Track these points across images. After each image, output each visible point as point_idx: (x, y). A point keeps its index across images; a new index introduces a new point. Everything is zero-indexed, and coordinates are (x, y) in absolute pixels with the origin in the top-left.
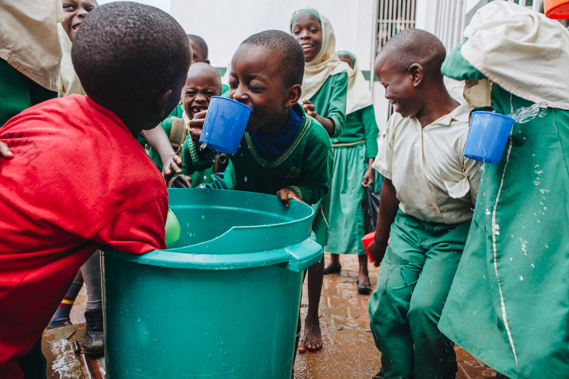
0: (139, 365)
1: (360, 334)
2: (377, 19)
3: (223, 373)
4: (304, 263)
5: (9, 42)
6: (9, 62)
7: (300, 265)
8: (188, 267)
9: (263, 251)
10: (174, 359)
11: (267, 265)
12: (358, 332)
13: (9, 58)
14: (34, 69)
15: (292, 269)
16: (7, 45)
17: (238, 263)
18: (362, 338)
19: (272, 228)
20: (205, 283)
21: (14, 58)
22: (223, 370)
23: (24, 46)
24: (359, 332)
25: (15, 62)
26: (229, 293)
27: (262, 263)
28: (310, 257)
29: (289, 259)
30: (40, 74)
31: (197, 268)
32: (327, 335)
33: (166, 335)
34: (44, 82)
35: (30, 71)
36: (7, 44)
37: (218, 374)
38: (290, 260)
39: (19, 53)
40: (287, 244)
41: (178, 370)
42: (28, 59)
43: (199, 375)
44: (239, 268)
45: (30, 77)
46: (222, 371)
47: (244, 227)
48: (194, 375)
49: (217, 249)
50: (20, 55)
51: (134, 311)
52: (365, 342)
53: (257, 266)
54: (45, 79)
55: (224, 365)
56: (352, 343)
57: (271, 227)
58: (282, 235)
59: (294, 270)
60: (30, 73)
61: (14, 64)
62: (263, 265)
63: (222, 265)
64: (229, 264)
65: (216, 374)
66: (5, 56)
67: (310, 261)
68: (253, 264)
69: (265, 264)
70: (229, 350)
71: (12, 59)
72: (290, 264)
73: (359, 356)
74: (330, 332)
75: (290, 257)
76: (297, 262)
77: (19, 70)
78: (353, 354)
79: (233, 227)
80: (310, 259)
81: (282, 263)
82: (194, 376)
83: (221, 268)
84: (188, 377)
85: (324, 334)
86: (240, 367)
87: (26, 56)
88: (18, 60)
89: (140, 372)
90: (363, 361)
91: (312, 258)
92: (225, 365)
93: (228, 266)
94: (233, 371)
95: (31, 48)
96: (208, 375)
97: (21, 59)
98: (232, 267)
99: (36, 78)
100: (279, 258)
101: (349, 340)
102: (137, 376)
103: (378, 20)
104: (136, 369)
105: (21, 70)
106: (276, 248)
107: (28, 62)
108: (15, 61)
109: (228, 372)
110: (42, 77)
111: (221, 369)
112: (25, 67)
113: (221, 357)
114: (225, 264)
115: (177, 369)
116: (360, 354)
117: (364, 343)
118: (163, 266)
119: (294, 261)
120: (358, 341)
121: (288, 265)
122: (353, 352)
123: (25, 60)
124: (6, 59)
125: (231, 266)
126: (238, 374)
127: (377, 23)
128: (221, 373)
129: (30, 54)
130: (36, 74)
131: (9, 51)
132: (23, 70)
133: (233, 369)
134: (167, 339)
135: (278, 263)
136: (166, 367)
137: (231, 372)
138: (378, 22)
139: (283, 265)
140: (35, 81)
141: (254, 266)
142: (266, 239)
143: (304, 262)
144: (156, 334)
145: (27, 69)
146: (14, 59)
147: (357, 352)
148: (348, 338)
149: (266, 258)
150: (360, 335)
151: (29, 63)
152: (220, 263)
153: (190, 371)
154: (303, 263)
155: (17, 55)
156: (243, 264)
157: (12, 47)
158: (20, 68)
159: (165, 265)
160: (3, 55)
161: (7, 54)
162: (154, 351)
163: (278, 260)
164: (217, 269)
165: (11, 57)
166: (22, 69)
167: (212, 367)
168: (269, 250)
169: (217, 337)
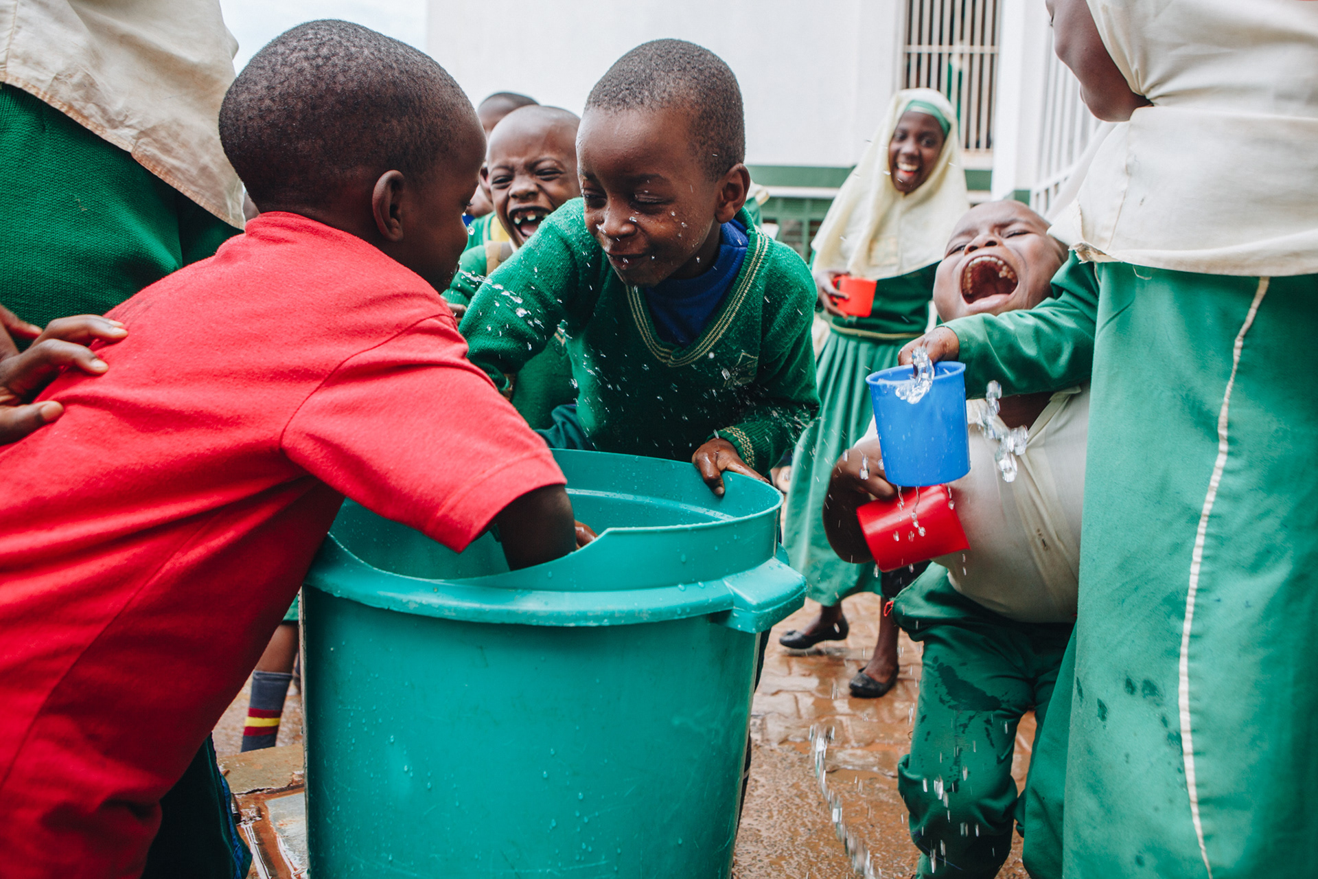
0: (389, 845)
1: (878, 782)
2: (905, 44)
3: (581, 866)
4: (769, 613)
5: (131, 112)
6: (135, 157)
7: (760, 618)
8: (507, 620)
9: (675, 584)
10: (471, 832)
11: (684, 617)
12: (873, 779)
13: (136, 146)
14: (187, 170)
15: (739, 626)
16: (128, 119)
17: (620, 612)
18: (883, 791)
19: (695, 532)
20: (543, 658)
21: (144, 147)
22: (583, 859)
23: (164, 120)
24: (876, 778)
25: (148, 156)
26: (598, 681)
27: (673, 612)
28: (780, 600)
29: (732, 604)
30: (201, 182)
31: (527, 623)
32: (801, 783)
33: (452, 775)
34: (214, 202)
35: (180, 175)
36: (126, 116)
37: (571, 868)
38: (734, 607)
39: (154, 136)
40: (727, 571)
41: (480, 858)
42: (172, 148)
43: (528, 871)
44: (623, 622)
45: (181, 190)
46: (579, 861)
47: (633, 529)
48: (516, 870)
49: (571, 580)
50: (155, 140)
51: (380, 720)
52: (891, 801)
53: (662, 619)
54: (216, 196)
55: (584, 846)
56: (860, 803)
57: (694, 530)
58: (716, 548)
59: (744, 630)
60: (180, 179)
61: (146, 160)
62: (676, 618)
63: (585, 616)
64: (599, 613)
65: (565, 869)
66: (127, 143)
67: (779, 609)
68: (653, 614)
69: (680, 615)
70: (597, 814)
71: (140, 150)
72: (735, 615)
73: (877, 834)
74: (808, 778)
75: (734, 600)
76: (753, 612)
77: (156, 173)
78: (861, 828)
79: (609, 530)
80: (781, 605)
81: (718, 613)
82: (516, 873)
83: (583, 624)
84: (501, 874)
85: (794, 781)
86: (620, 854)
87: (169, 141)
88: (152, 150)
89: (391, 862)
90: (887, 845)
91: (785, 603)
92: (587, 847)
93: (597, 617)
94: (603, 862)
95: (179, 125)
96: (548, 870)
97: (158, 149)
98: (606, 620)
99: (194, 192)
100: (710, 601)
101: (851, 796)
102: (385, 872)
103: (907, 46)
104: (383, 854)
105: (160, 173)
106: (704, 580)
107: (173, 154)
108: (148, 153)
109: (593, 864)
110: (208, 191)
111: (578, 858)
112: (169, 167)
113: (579, 830)
114: (591, 614)
115: (476, 856)
116: (879, 830)
117: (887, 803)
118: (449, 618)
119: (746, 608)
120: (872, 798)
121: (731, 618)
122: (863, 824)
123: (167, 150)
124: (130, 149)
125: (605, 618)
126: (616, 869)
127: (904, 53)
128: (576, 867)
129: (175, 136)
130: (193, 183)
131: (134, 132)
132: (166, 173)
133: (603, 857)
134: (455, 786)
135: (709, 612)
136: (452, 850)
137: (599, 863)
138: (907, 51)
139: (719, 617)
140: (193, 199)
141: (655, 620)
142: (683, 558)
143: (767, 611)
144: (429, 774)
145: (173, 170)
146: (145, 150)
147: (873, 826)
148: (849, 792)
149: (683, 602)
150: (877, 785)
151: (175, 157)
152: (579, 612)
153: (507, 860)
154: (765, 614)
155: (149, 140)
156: (631, 614)
157: (139, 122)
158: (159, 170)
159: (454, 614)
160: (123, 141)
161: (131, 138)
162: (425, 813)
163: (710, 605)
164: (572, 625)
165: (138, 144)
166: (163, 172)
167: (557, 851)
168: (688, 582)
169: (568, 783)
